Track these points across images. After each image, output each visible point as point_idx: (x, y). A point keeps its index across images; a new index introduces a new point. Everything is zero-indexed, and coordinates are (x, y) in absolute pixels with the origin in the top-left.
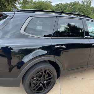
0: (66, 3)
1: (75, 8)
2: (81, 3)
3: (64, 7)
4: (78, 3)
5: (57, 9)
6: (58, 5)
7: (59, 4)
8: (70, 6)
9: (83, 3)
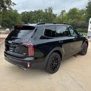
0: (31, 11)
1: (40, 16)
2: (44, 11)
3: (30, 14)
4: (42, 11)
5: (24, 16)
6: (23, 13)
7: (25, 12)
8: (35, 14)
9: (46, 11)
